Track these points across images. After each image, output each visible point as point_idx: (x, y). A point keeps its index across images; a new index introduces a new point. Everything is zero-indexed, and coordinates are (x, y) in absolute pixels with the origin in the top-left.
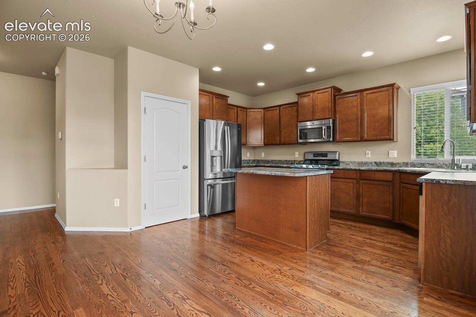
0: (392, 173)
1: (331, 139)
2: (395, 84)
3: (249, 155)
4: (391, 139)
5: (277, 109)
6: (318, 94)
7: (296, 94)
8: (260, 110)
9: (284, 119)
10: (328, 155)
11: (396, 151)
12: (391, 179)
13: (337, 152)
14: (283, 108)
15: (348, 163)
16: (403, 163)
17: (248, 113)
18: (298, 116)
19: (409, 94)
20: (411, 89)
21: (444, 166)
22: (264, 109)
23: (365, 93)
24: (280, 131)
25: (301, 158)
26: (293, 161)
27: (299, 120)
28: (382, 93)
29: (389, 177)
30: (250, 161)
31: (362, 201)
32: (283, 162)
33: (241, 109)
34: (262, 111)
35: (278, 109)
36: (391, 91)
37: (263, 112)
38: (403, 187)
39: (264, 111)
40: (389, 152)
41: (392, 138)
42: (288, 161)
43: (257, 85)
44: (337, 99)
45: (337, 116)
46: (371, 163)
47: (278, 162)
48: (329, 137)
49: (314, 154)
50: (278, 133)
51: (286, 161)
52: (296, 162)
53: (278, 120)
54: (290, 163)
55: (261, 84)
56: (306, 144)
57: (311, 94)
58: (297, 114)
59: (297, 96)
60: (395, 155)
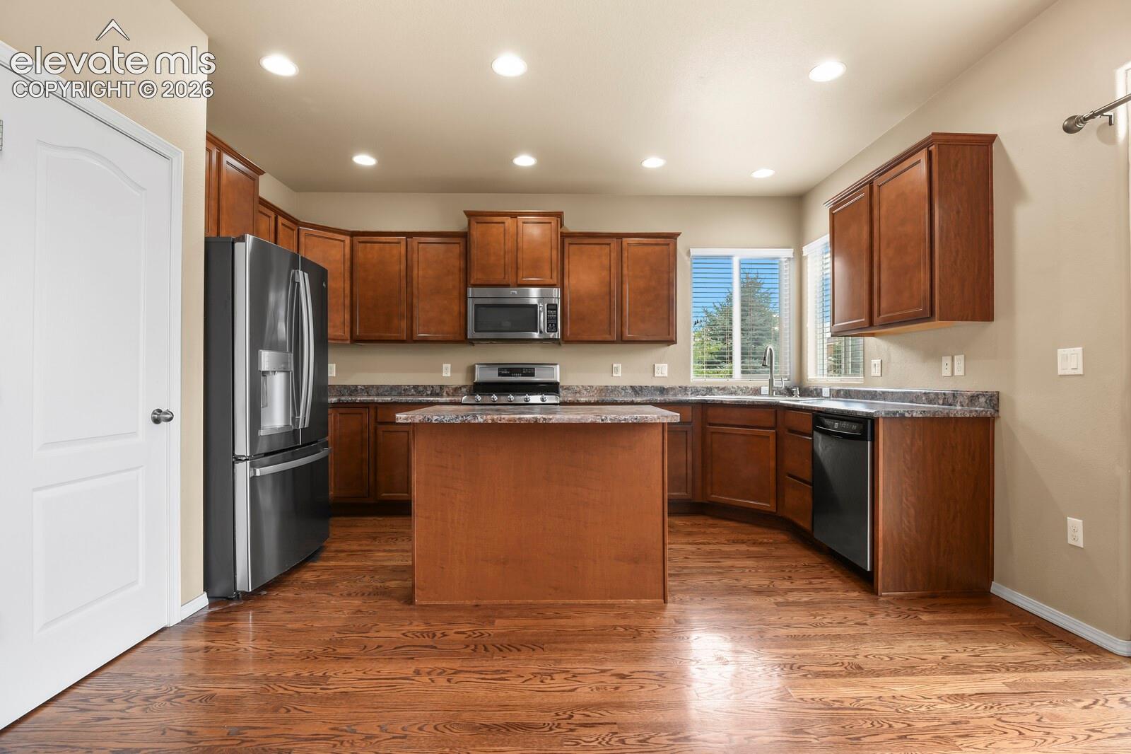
2: (679, 234)
5: (398, 242)
6: (525, 222)
7: (465, 211)
9: (421, 272)
10: (536, 372)
11: (667, 365)
13: (555, 365)
14: (419, 243)
15: (578, 389)
16: (679, 387)
18: (466, 271)
19: (686, 258)
20: (691, 250)
22: (354, 234)
23: (626, 242)
25: (460, 380)
26: (438, 388)
27: (472, 283)
28: (657, 248)
35: (404, 243)
36: (671, 247)
38: (712, 433)
39: (352, 241)
40: (656, 365)
41: (673, 339)
42: (421, 389)
44: (566, 245)
45: (567, 283)
46: (624, 388)
47: (387, 391)
49: (501, 369)
50: (403, 309)
51: (416, 387)
52: (445, 390)
53: (403, 272)
54: (429, 392)
57: (507, 221)
58: (463, 265)
59: (467, 218)
60: (665, 372)
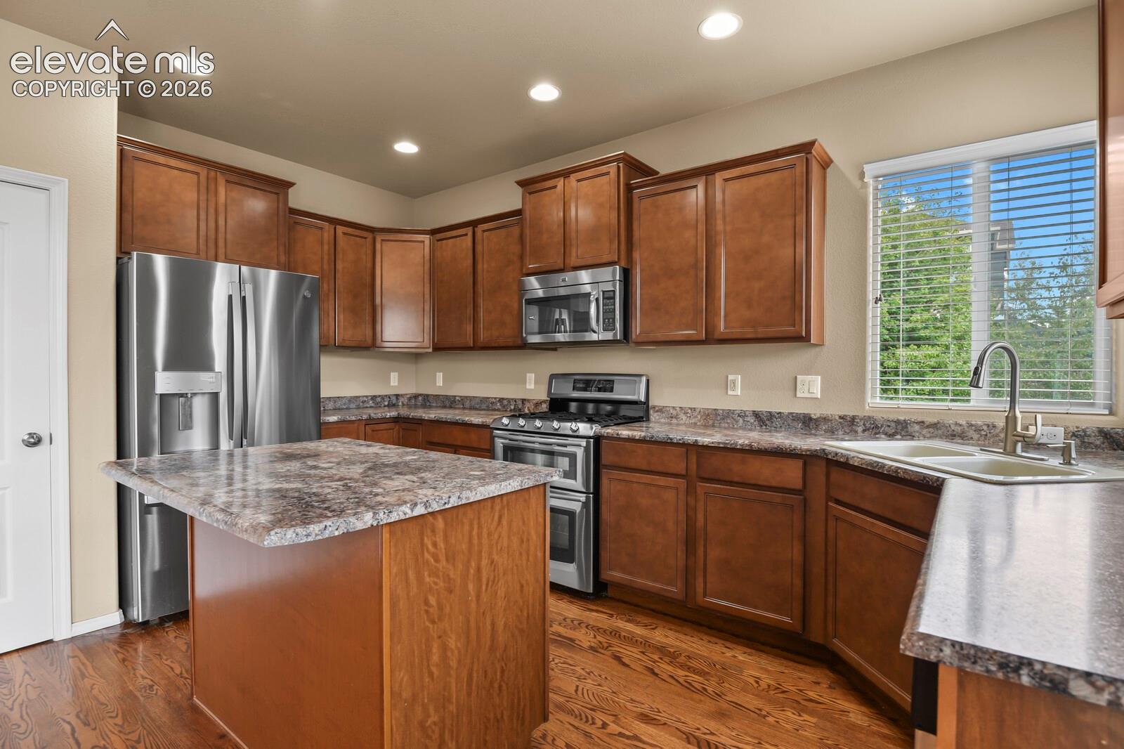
0: (800, 463)
1: (618, 336)
2: (812, 143)
3: (397, 379)
4: (801, 339)
5: (466, 235)
6: (579, 181)
7: (516, 182)
8: (421, 237)
9: (485, 266)
10: (616, 386)
11: (820, 377)
12: (798, 485)
13: (641, 376)
14: (484, 231)
15: (674, 413)
16: (840, 417)
17: (377, 247)
18: (522, 257)
19: (858, 184)
20: (867, 168)
21: (971, 433)
22: (433, 232)
23: (720, 176)
24: (475, 308)
25: (541, 394)
26: (520, 402)
27: (524, 271)
28: (773, 177)
29: (792, 474)
30: (401, 400)
31: (705, 552)
32: (492, 403)
33: (350, 230)
34: (427, 239)
35: (470, 234)
36: (800, 168)
37: (427, 242)
38: (837, 518)
40: (796, 377)
41: (804, 334)
43: (391, 148)
44: (636, 200)
45: (637, 256)
46: (742, 415)
49: (575, 381)
50: (470, 309)
51: (501, 400)
52: (528, 405)
53: (470, 270)
54: (512, 408)
55: (406, 147)
56: (555, 349)
57: (560, 183)
58: (520, 249)
59: (519, 190)
60: (817, 392)
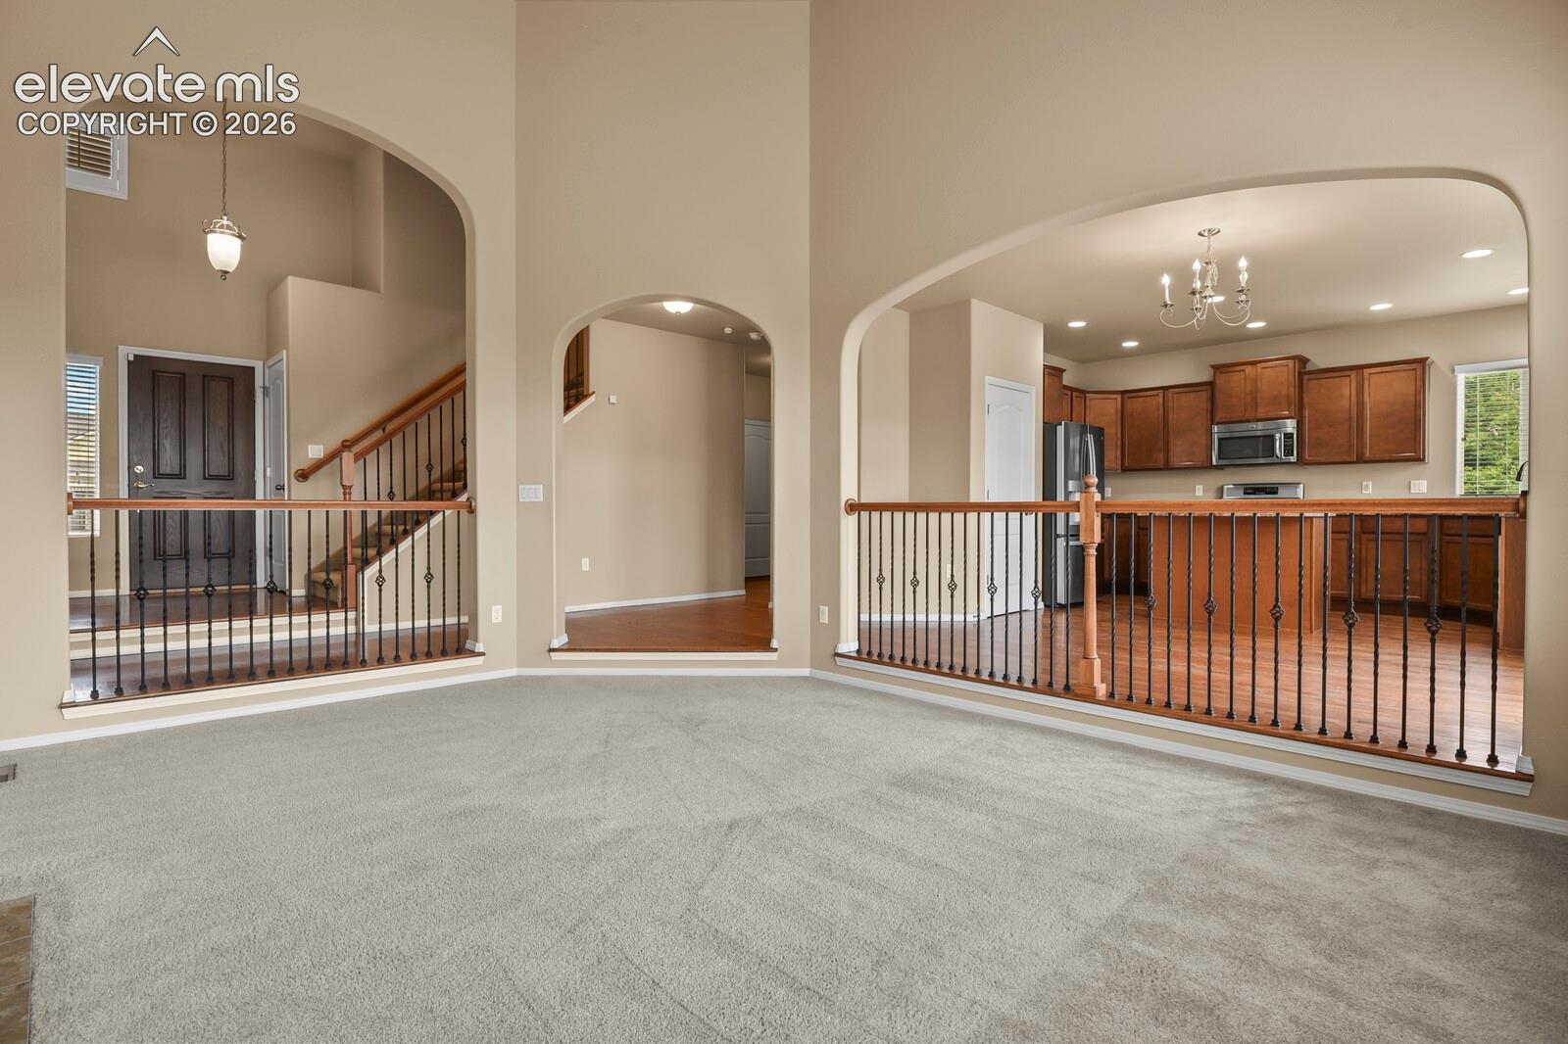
0: (1425, 519)
1: (1293, 459)
2: (1427, 359)
4: (1419, 459)
5: (1157, 395)
6: (1261, 368)
7: (1211, 366)
8: (1115, 396)
9: (1176, 415)
10: (1279, 491)
11: (1426, 482)
12: (1424, 530)
13: (1298, 484)
14: (1175, 393)
17: (1088, 403)
18: (1212, 411)
19: (1451, 375)
20: (1456, 368)
22: (1124, 393)
23: (1367, 372)
24: (1167, 443)
27: (1217, 420)
29: (1421, 526)
33: (1077, 394)
34: (1119, 397)
35: (1161, 395)
36: (1419, 371)
37: (1119, 399)
38: (1448, 543)
39: (1122, 398)
40: (1411, 481)
41: (1420, 457)
43: (1121, 344)
44: (1305, 381)
45: (1306, 413)
48: (1288, 452)
49: (1245, 489)
50: (1161, 444)
53: (1161, 418)
55: (1130, 345)
57: (1248, 369)
58: (1209, 407)
59: (1212, 370)
60: (1424, 489)
